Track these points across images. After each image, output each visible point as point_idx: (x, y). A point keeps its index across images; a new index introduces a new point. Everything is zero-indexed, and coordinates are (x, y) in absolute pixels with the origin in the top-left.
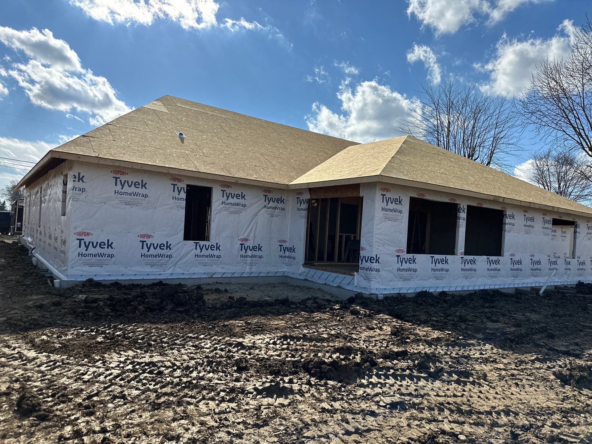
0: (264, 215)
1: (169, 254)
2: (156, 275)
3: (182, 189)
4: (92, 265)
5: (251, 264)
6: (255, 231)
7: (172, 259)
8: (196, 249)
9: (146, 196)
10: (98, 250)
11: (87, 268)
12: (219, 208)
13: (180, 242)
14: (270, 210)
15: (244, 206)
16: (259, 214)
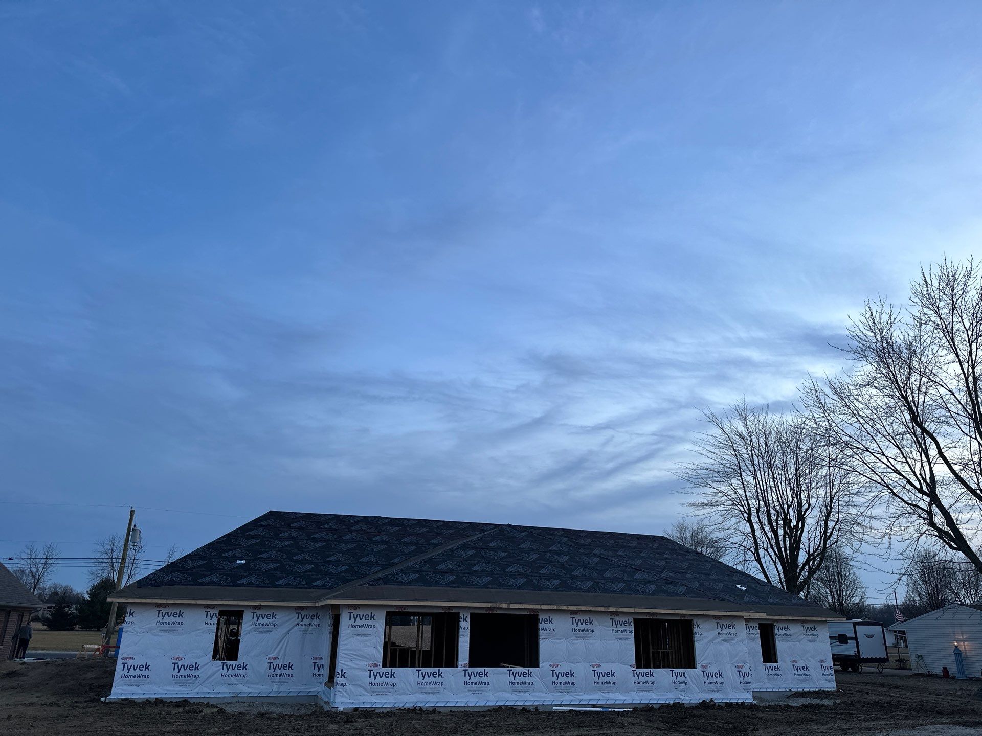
0: (297, 632)
1: (196, 674)
2: (184, 693)
3: (215, 615)
4: (131, 685)
5: (279, 684)
6: (286, 648)
7: (199, 679)
8: (223, 669)
9: (181, 624)
10: (138, 672)
11: (126, 687)
12: (248, 629)
13: (208, 663)
14: (304, 627)
15: (275, 625)
16: (291, 632)
